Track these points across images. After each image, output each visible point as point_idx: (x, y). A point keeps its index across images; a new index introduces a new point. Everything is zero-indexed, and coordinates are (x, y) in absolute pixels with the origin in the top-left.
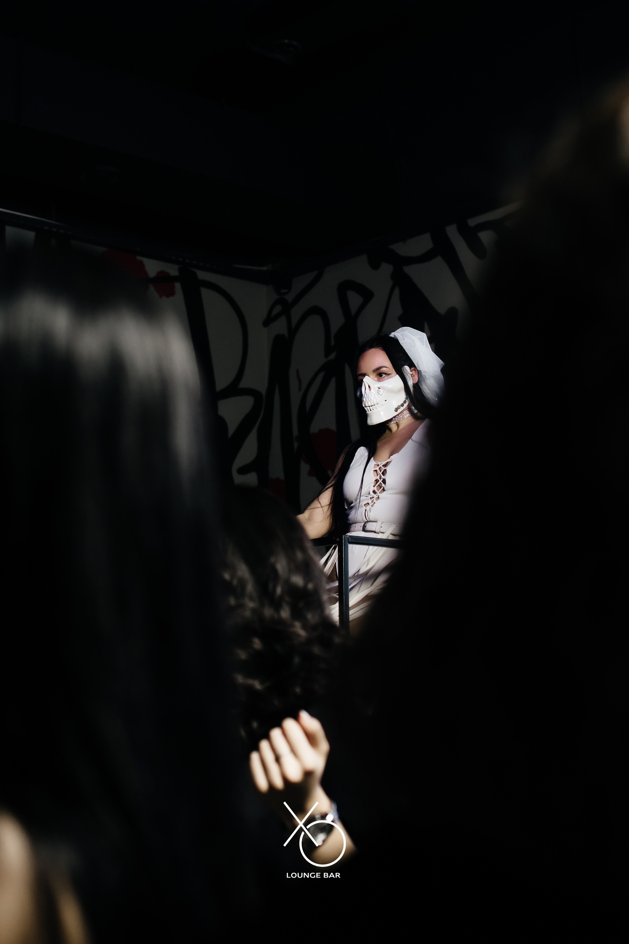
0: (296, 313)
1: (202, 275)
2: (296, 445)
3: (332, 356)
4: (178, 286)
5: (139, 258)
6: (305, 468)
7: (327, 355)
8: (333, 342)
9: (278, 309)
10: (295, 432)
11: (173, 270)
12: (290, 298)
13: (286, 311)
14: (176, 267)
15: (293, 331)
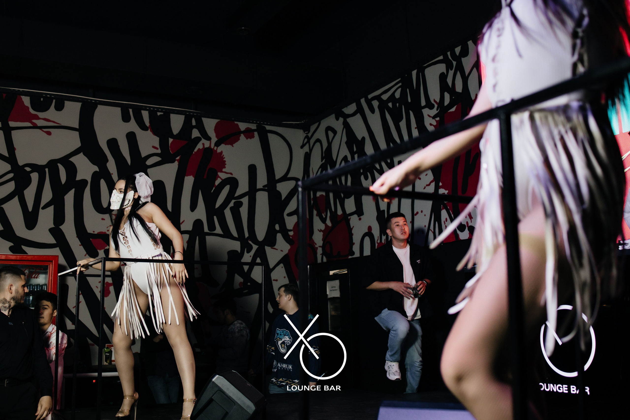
0: (312, 141)
1: (268, 128)
2: (312, 202)
3: (324, 161)
4: (256, 134)
5: (236, 122)
6: (315, 212)
7: (322, 161)
8: (324, 155)
9: (306, 140)
10: (312, 197)
11: (253, 126)
12: (310, 135)
13: (308, 142)
14: (255, 125)
15: (311, 150)
